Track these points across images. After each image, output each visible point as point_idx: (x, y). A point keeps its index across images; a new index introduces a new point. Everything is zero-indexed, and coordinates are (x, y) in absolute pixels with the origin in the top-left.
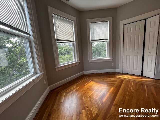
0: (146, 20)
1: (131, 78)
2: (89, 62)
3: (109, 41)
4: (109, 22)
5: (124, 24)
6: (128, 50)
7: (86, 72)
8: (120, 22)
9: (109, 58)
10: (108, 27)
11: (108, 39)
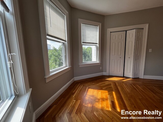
0: (126, 31)
1: (118, 79)
2: (80, 66)
3: (98, 45)
4: (98, 27)
5: (111, 31)
6: (113, 54)
7: (77, 78)
8: (108, 29)
9: (98, 62)
10: (97, 31)
11: (97, 44)
